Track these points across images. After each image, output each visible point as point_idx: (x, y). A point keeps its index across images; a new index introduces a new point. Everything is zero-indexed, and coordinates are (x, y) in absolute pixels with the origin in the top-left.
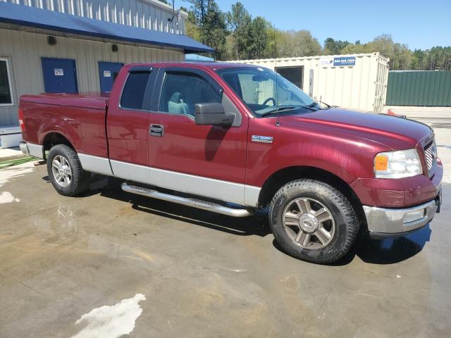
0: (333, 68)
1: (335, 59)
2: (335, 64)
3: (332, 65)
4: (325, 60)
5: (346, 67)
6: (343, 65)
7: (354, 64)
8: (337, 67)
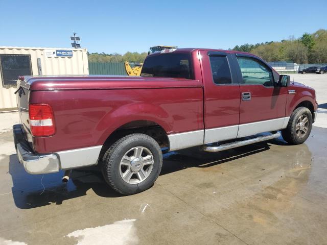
0: (56, 58)
1: (57, 51)
2: (58, 55)
3: (55, 55)
4: (49, 51)
5: (66, 57)
6: (63, 56)
7: (72, 56)
8: (60, 57)
